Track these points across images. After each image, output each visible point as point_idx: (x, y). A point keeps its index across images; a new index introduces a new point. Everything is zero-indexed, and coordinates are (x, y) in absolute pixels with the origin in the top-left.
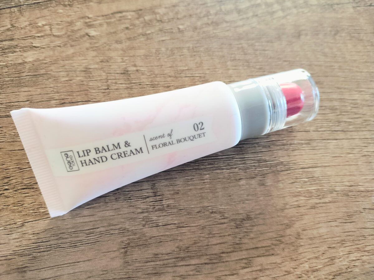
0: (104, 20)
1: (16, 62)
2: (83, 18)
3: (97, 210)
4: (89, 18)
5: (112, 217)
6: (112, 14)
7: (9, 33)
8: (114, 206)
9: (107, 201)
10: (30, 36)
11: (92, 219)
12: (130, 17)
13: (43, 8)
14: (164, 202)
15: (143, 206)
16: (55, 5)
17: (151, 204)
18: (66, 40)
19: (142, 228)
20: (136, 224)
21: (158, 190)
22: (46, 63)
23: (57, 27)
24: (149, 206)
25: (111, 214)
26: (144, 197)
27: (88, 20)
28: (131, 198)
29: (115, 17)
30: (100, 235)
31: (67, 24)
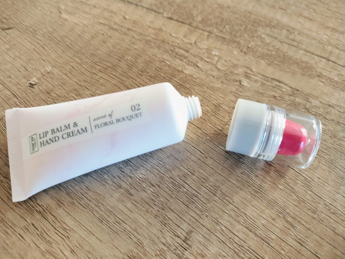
0: (262, 79)
1: (177, 68)
2: (247, 67)
3: (137, 210)
4: (251, 70)
5: (142, 226)
6: (272, 79)
7: (189, 46)
8: (150, 219)
9: (149, 211)
10: (200, 57)
11: (128, 213)
12: (284, 90)
13: (225, 43)
14: (186, 253)
15: (169, 240)
16: (235, 46)
17: (176, 244)
18: (222, 75)
19: (154, 255)
20: (153, 248)
21: (191, 239)
22: (195, 82)
23: (223, 62)
24: (172, 244)
25: (143, 223)
26: (176, 234)
27: (249, 72)
28: (167, 225)
29: (272, 83)
30: (123, 231)
31: (232, 65)
